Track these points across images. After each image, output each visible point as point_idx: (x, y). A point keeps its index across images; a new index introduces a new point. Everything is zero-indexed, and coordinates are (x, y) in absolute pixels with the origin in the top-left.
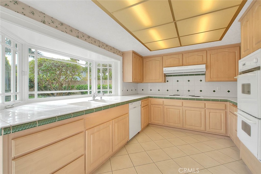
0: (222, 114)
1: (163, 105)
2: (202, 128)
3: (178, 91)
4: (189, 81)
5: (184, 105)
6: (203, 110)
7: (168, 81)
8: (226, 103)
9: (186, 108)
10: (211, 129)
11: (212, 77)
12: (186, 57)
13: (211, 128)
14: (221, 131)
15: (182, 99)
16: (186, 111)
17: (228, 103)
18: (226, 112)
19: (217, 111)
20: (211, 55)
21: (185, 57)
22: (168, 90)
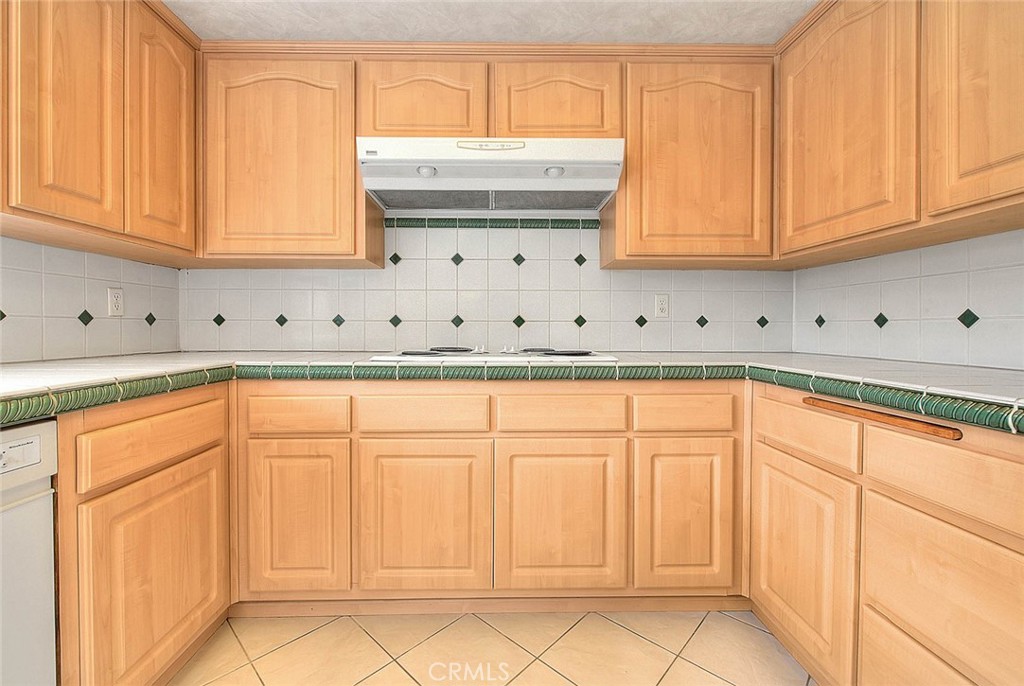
0: (717, 460)
1: (355, 436)
2: (608, 571)
3: (458, 321)
4: (519, 260)
5: (501, 422)
6: (617, 445)
7: (396, 259)
8: (733, 387)
9: (517, 444)
10: (658, 571)
11: (645, 233)
12: (509, 89)
13: (657, 561)
14: (707, 571)
15: (490, 379)
16: (517, 460)
17: (748, 383)
18: (736, 446)
19: (696, 444)
20: (645, 93)
21: (505, 89)
22: (396, 321)
